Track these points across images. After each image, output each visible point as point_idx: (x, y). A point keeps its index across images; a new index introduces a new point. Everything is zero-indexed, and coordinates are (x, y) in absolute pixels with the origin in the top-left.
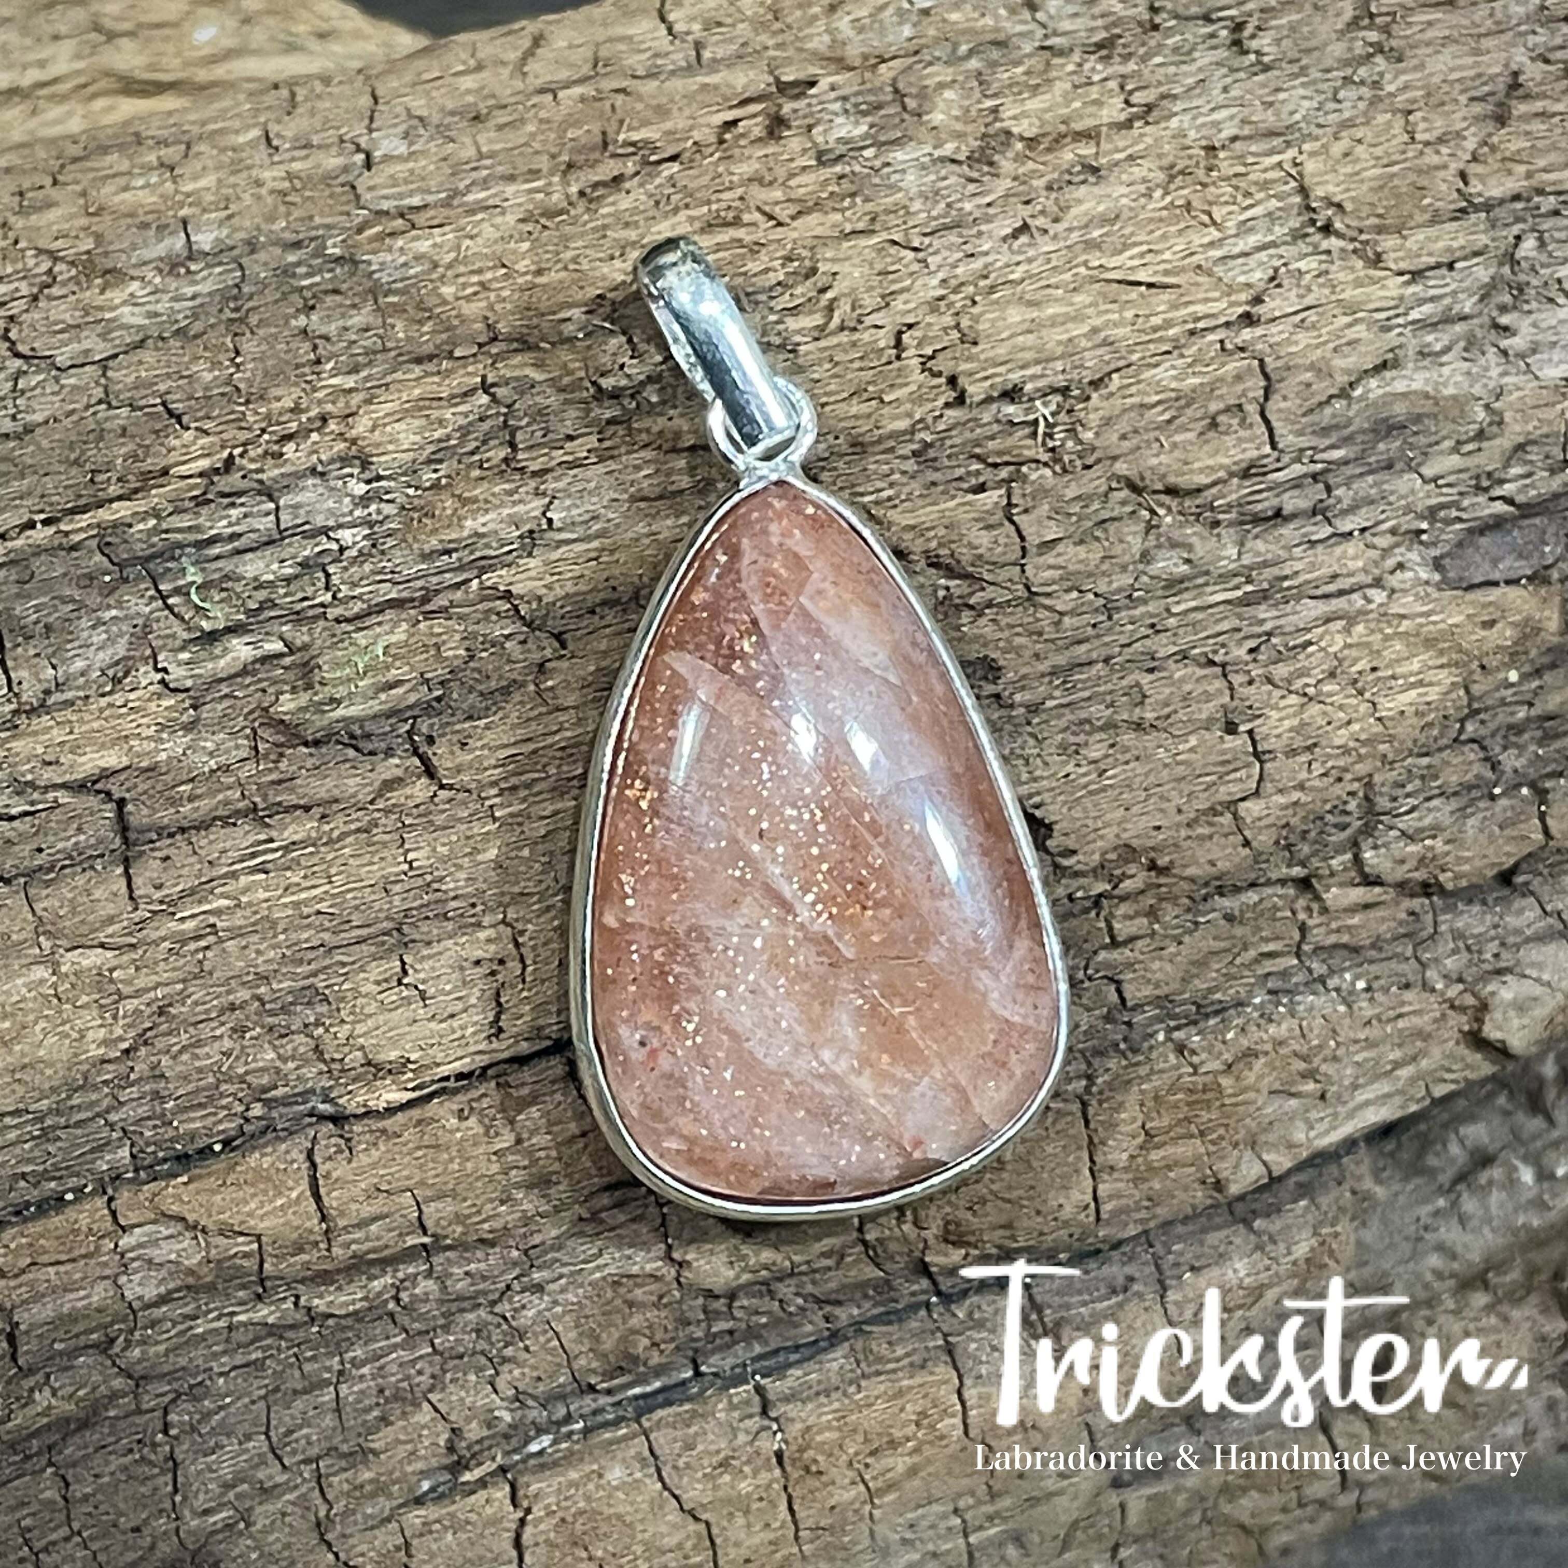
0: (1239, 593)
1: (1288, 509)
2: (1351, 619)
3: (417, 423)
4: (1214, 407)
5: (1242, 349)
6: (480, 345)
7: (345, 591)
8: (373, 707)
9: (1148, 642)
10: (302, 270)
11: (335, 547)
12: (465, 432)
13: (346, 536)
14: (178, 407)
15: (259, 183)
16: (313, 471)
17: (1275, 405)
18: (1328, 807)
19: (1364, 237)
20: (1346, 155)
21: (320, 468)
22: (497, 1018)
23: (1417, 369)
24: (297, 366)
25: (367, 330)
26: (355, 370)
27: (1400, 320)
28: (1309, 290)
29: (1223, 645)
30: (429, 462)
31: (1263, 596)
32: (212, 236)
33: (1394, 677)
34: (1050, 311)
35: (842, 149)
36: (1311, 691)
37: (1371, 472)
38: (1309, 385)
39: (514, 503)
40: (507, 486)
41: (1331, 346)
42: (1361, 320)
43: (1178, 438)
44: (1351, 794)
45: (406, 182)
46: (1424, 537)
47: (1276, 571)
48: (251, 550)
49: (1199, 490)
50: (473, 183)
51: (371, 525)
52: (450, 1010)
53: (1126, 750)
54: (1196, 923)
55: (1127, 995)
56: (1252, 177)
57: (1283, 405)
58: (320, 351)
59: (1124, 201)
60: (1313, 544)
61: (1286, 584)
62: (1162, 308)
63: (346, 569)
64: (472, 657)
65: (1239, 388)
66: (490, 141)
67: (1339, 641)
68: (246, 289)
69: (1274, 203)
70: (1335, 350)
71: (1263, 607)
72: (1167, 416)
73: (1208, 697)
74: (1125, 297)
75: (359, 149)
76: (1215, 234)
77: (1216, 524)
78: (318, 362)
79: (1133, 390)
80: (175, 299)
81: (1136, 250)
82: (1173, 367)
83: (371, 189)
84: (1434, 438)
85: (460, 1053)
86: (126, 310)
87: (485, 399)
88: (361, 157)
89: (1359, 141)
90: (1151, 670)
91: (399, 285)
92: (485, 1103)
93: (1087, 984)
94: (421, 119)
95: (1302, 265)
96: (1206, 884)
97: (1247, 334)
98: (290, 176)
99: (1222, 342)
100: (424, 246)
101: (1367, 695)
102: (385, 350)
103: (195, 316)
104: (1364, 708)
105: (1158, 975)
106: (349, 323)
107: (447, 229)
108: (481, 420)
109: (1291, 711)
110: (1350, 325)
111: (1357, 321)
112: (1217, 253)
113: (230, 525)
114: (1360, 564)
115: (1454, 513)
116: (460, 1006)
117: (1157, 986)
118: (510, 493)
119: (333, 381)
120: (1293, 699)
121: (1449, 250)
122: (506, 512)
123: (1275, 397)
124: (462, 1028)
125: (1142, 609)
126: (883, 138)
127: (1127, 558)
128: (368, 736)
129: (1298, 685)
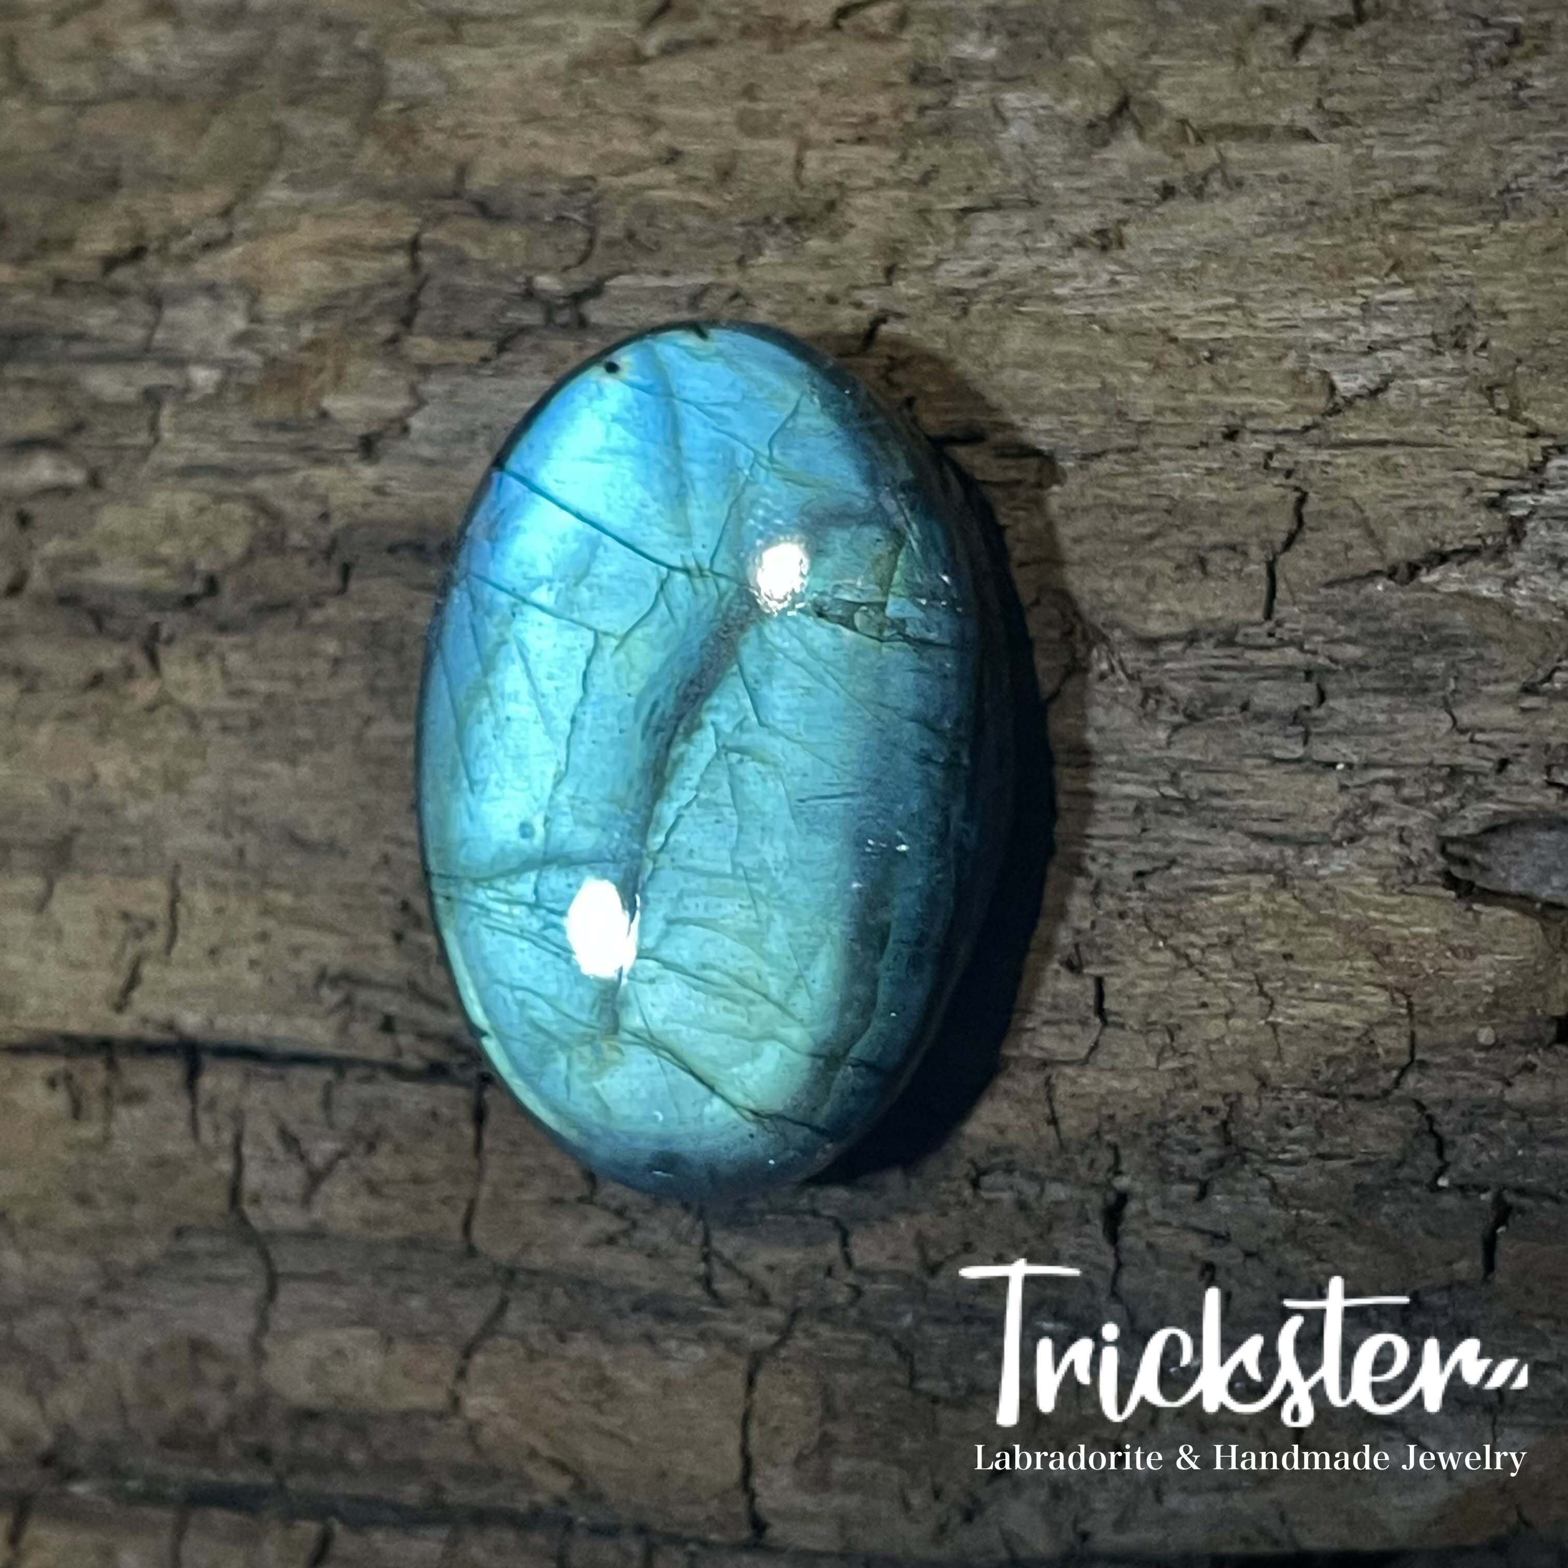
0: (1154, 793)
1: (1260, 704)
2: (1283, 878)
3: (325, 267)
4: (1213, 537)
5: (1289, 474)
7: (168, 440)
8: (132, 579)
11: (181, 385)
12: (367, 292)
13: (198, 376)
16: (211, 289)
17: (1293, 560)
22: (131, 987)
28: (1412, 422)
29: (1110, 854)
31: (1185, 808)
33: (1310, 977)
35: (951, 72)
36: (1195, 953)
37: (1388, 691)
39: (380, 395)
40: (383, 373)
41: (1406, 504)
42: (1463, 481)
44: (1210, 1111)
47: (1212, 781)
48: (107, 361)
49: (1153, 643)
51: (229, 370)
54: (976, 1197)
55: (854, 1253)
57: (1303, 563)
60: (1276, 761)
63: (177, 414)
64: (250, 561)
65: (1253, 523)
67: (1257, 903)
69: (1433, 290)
71: (1184, 821)
72: (1148, 530)
73: (1063, 913)
82: (1189, 469)
84: (1494, 674)
87: (404, 261)
93: (808, 1218)
96: (993, 1154)
97: (1307, 454)
99: (1269, 454)
100: (454, 66)
101: (1267, 987)
104: (1257, 1002)
108: (389, 285)
109: (1158, 970)
110: (1443, 484)
111: (1458, 482)
113: (101, 326)
114: (1324, 809)
120: (1168, 957)
128: (112, 614)
129: (1181, 939)
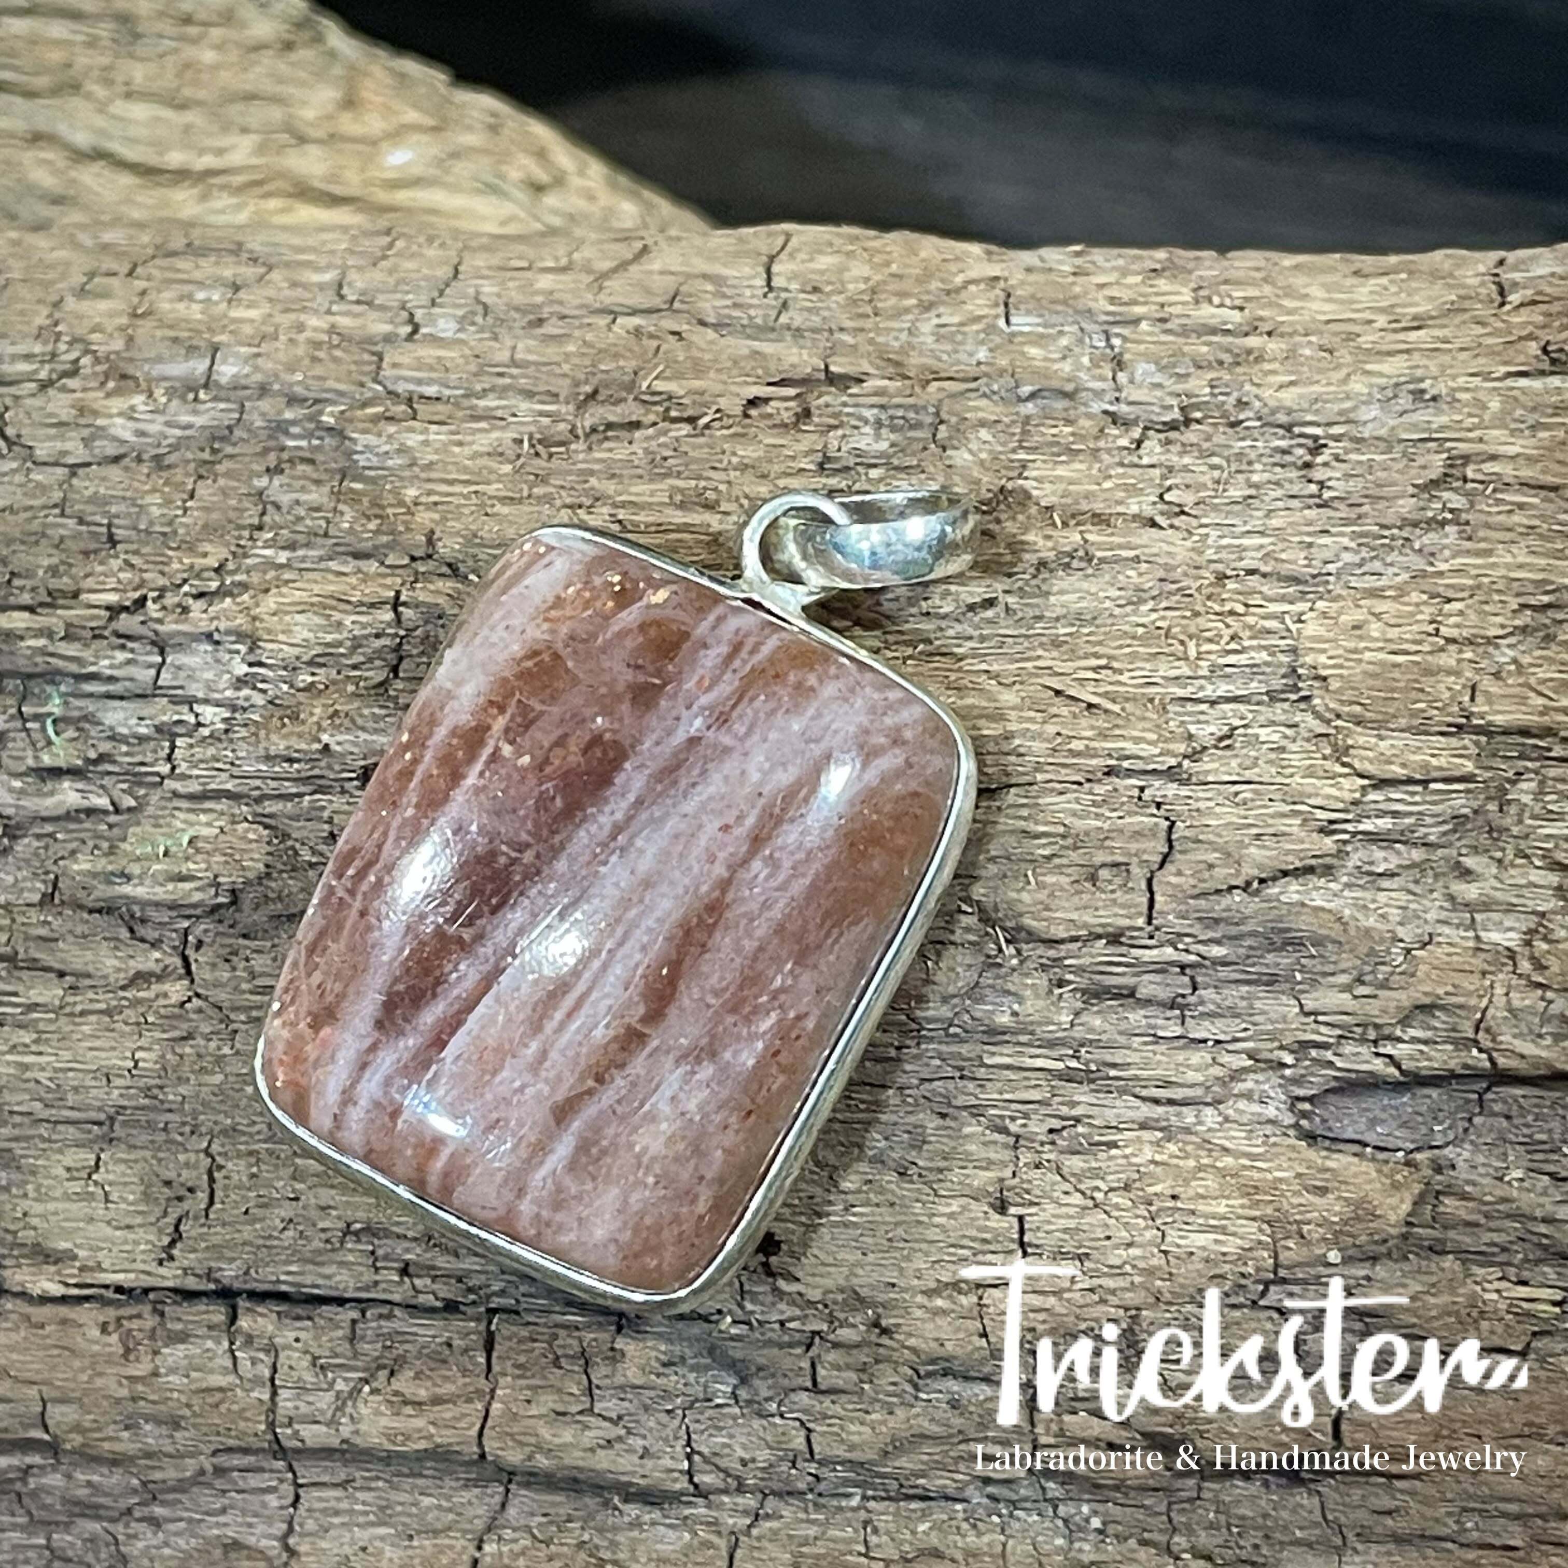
0: (1060, 1065)
1: (1143, 992)
2: (1169, 1133)
3: (318, 620)
4: (1100, 857)
5: (1159, 805)
6: (413, 559)
7: (183, 768)
8: (161, 893)
9: (950, 1085)
10: (295, 430)
11: (192, 720)
12: (357, 644)
13: (208, 713)
14: (119, 533)
15: (301, 328)
16: (209, 636)
17: (1168, 877)
18: (1083, 1326)
19: (1339, 723)
20: (1355, 627)
21: (216, 636)
22: (173, 1243)
23: (1348, 885)
24: (240, 527)
25: (318, 509)
26: (291, 546)
27: (1349, 827)
28: (1255, 765)
29: (1026, 1116)
30: (311, 663)
31: (1085, 1077)
32: (234, 370)
33: (1193, 1212)
34: (969, 701)
35: (851, 462)
36: (1099, 1196)
37: (1248, 982)
38: (1211, 866)
39: (376, 731)
40: (377, 711)
41: (1255, 831)
42: (1300, 812)
43: (1050, 879)
45: (431, 369)
46: (1288, 1072)
47: (1108, 1056)
48: (122, 698)
49: (1053, 942)
50: (493, 389)
51: (234, 708)
52: (128, 1221)
53: (882, 1191)
54: (917, 1398)
55: (817, 1449)
56: (1250, 620)
57: (1174, 880)
58: (267, 519)
59: (1108, 604)
60: (1158, 1039)
61: (1113, 1073)
62: (1089, 734)
63: (191, 746)
64: (268, 875)
65: (1134, 847)
66: (529, 351)
67: (1148, 1153)
68: (238, 433)
69: (1264, 656)
70: (1258, 836)
71: (1085, 1088)
72: (1047, 852)
73: (989, 1164)
74: (1054, 710)
75: (411, 320)
76: (1186, 671)
77: (1061, 983)
78: (260, 528)
79: (1025, 812)
80: (168, 424)
81: (1094, 662)
82: (1077, 800)
83: (395, 365)
84: (1329, 968)
85: (127, 1266)
86: (119, 421)
87: (389, 616)
88: (409, 329)
89: (1378, 616)
90: (943, 1116)
91: (372, 473)
92: (135, 1324)
93: (777, 1420)
94: (486, 307)
95: (1263, 733)
96: (933, 1362)
97: (1172, 790)
98: (332, 330)
99: (1142, 789)
100: (413, 440)
101: (1159, 1222)
102: (326, 535)
103: (175, 448)
104: (1150, 1234)
105: (855, 1439)
106: (304, 497)
107: (444, 428)
108: (377, 636)
109: (1071, 1210)
110: (1284, 815)
111: (1295, 813)
112: (1181, 693)
113: (111, 667)
114: (1199, 1078)
115: (1329, 1055)
116: (139, 1220)
117: (852, 1448)
118: (376, 718)
119: (268, 552)
120: (1077, 1199)
121: (1426, 766)
122: (364, 736)
123: (1169, 867)
124: (136, 1243)
125: (954, 1048)
126: (896, 462)
127: (951, 990)
128: (143, 921)
129: (1088, 1185)
